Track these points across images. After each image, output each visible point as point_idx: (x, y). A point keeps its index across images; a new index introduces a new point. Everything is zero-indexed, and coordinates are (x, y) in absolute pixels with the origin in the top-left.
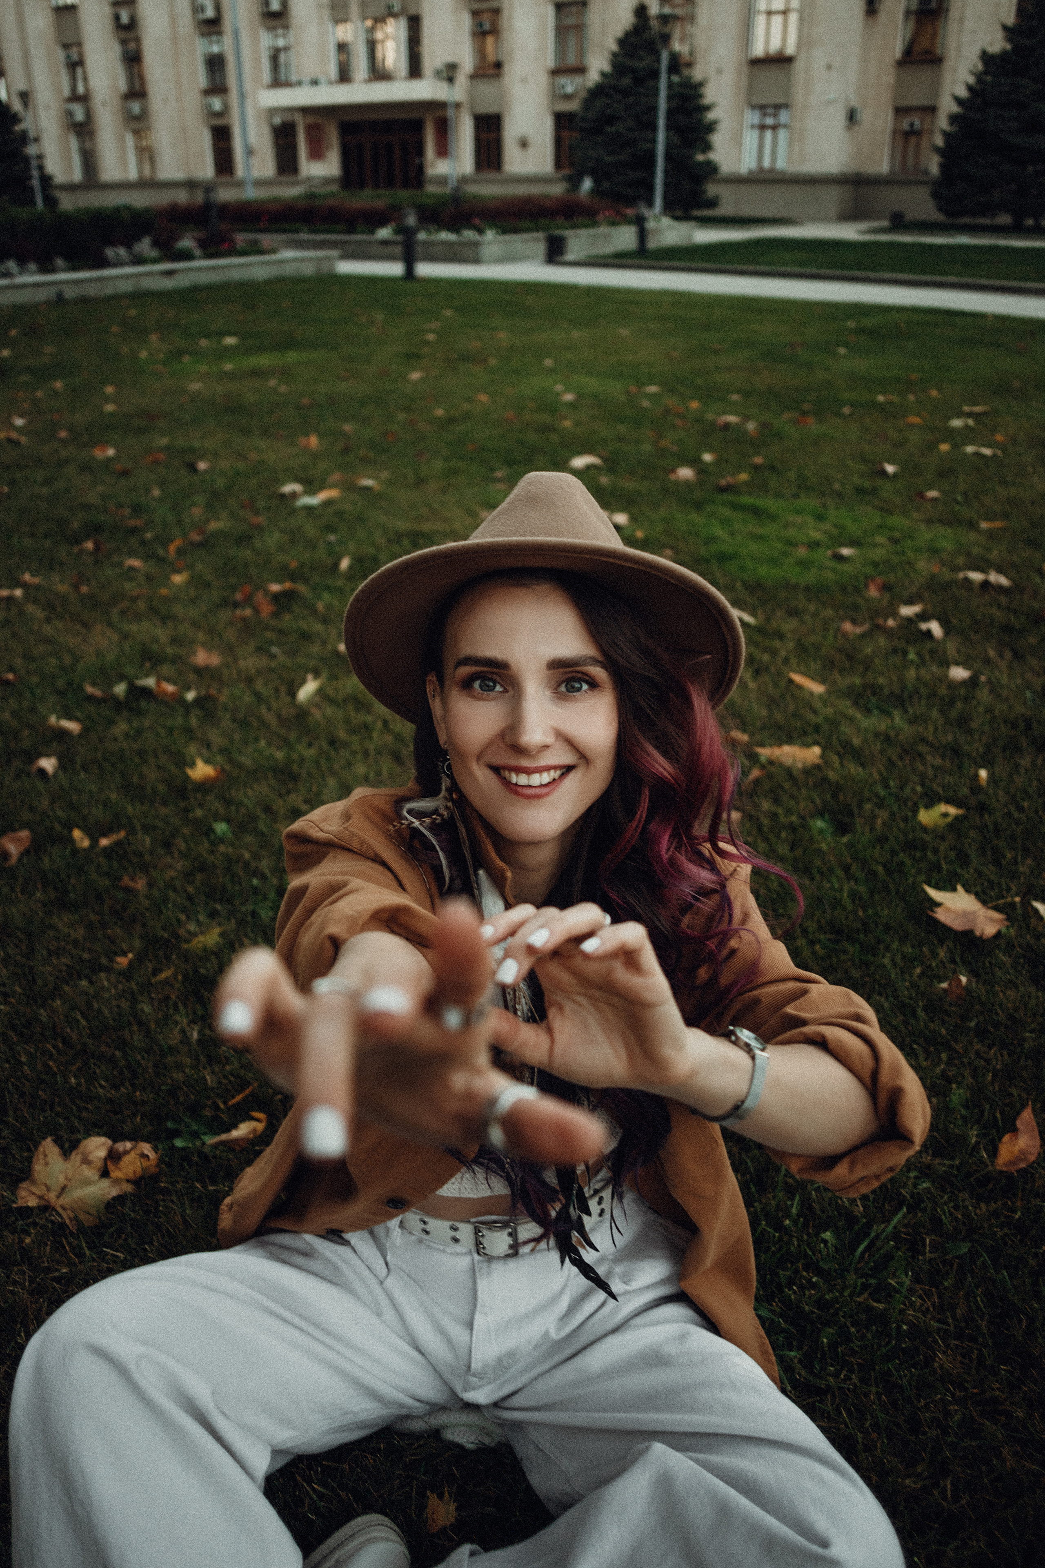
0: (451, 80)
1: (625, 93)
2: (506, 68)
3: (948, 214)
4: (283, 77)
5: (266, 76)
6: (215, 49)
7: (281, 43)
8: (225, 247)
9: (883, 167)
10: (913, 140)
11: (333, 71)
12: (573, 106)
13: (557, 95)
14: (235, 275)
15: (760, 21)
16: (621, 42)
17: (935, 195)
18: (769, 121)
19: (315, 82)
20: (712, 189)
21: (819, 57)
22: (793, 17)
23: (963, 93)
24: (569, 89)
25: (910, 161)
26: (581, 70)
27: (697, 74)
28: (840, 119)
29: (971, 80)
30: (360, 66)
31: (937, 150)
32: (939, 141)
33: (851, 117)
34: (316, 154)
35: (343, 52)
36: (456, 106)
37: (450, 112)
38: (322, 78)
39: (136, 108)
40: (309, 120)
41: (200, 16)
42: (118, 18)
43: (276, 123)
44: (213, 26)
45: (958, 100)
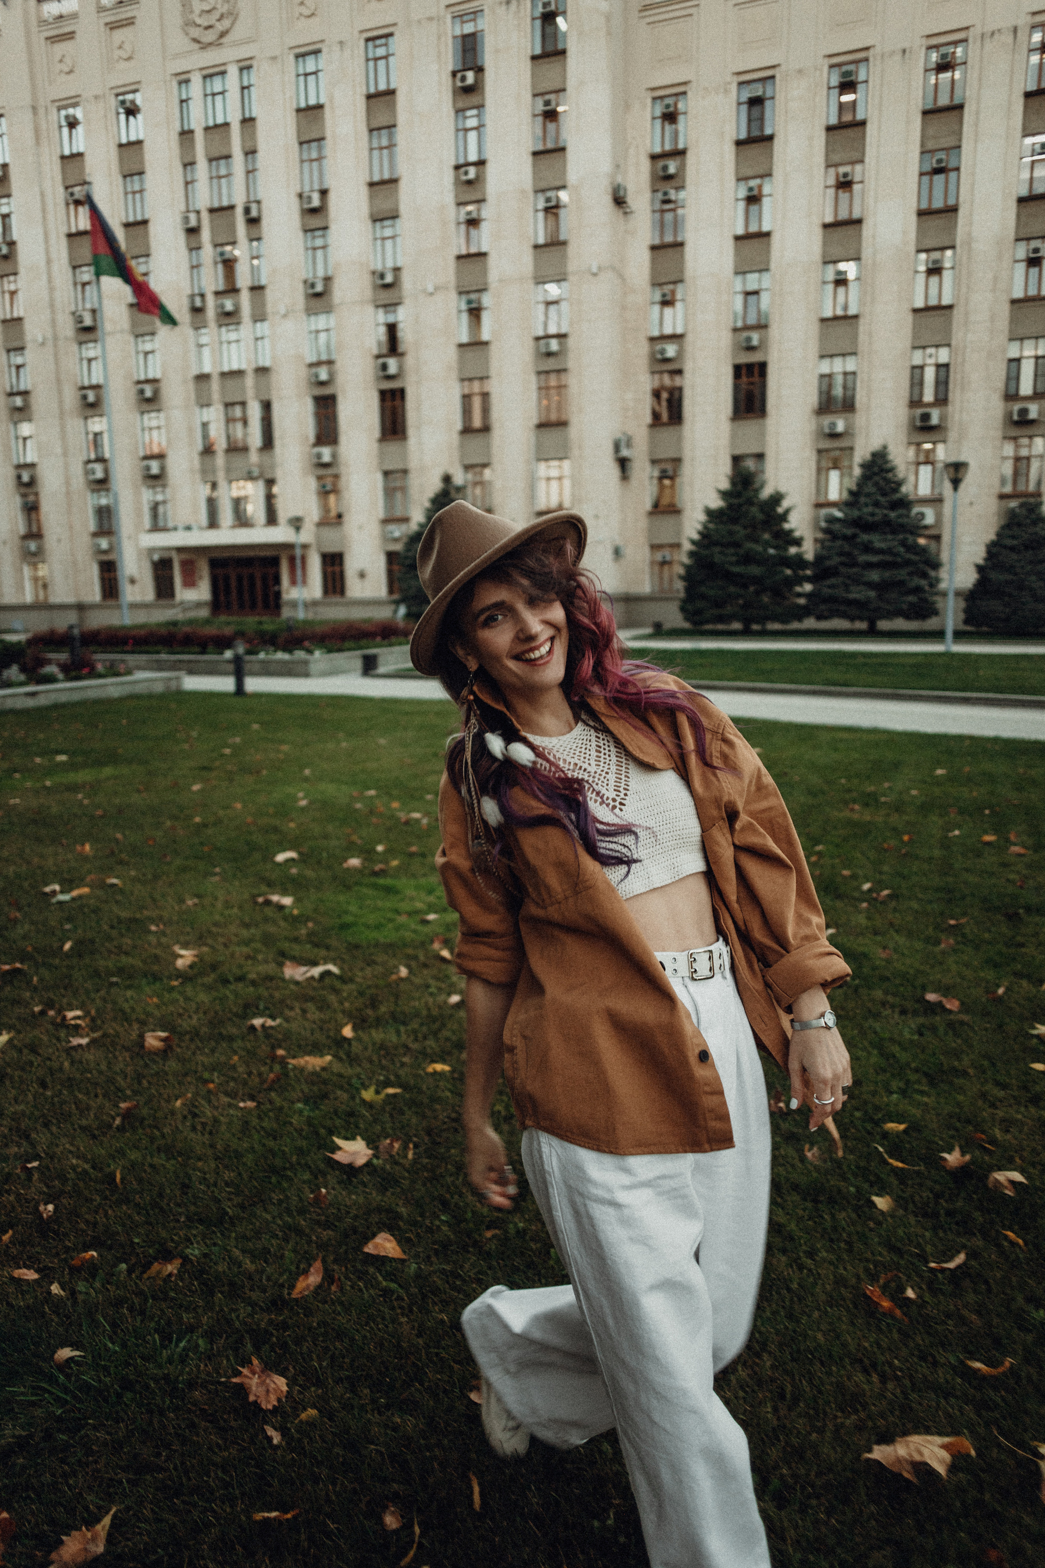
0: (298, 529)
2: (346, 518)
3: (695, 623)
4: (161, 524)
5: (147, 522)
6: (104, 501)
7: (159, 498)
8: (85, 671)
9: (646, 588)
10: (666, 568)
11: (204, 519)
12: (398, 547)
13: (387, 538)
14: (92, 694)
15: (542, 486)
16: (433, 500)
17: (683, 609)
19: (188, 528)
21: (588, 511)
22: (567, 483)
23: (696, 536)
24: (397, 534)
25: (666, 585)
26: (406, 520)
28: (609, 555)
29: (701, 528)
30: (226, 515)
31: (681, 577)
32: (681, 571)
33: (617, 553)
34: (190, 582)
35: (212, 504)
36: (305, 547)
37: (298, 552)
38: (194, 526)
39: (33, 546)
40: (184, 556)
41: (91, 477)
42: (19, 477)
43: (156, 557)
44: (102, 484)
45: (693, 542)
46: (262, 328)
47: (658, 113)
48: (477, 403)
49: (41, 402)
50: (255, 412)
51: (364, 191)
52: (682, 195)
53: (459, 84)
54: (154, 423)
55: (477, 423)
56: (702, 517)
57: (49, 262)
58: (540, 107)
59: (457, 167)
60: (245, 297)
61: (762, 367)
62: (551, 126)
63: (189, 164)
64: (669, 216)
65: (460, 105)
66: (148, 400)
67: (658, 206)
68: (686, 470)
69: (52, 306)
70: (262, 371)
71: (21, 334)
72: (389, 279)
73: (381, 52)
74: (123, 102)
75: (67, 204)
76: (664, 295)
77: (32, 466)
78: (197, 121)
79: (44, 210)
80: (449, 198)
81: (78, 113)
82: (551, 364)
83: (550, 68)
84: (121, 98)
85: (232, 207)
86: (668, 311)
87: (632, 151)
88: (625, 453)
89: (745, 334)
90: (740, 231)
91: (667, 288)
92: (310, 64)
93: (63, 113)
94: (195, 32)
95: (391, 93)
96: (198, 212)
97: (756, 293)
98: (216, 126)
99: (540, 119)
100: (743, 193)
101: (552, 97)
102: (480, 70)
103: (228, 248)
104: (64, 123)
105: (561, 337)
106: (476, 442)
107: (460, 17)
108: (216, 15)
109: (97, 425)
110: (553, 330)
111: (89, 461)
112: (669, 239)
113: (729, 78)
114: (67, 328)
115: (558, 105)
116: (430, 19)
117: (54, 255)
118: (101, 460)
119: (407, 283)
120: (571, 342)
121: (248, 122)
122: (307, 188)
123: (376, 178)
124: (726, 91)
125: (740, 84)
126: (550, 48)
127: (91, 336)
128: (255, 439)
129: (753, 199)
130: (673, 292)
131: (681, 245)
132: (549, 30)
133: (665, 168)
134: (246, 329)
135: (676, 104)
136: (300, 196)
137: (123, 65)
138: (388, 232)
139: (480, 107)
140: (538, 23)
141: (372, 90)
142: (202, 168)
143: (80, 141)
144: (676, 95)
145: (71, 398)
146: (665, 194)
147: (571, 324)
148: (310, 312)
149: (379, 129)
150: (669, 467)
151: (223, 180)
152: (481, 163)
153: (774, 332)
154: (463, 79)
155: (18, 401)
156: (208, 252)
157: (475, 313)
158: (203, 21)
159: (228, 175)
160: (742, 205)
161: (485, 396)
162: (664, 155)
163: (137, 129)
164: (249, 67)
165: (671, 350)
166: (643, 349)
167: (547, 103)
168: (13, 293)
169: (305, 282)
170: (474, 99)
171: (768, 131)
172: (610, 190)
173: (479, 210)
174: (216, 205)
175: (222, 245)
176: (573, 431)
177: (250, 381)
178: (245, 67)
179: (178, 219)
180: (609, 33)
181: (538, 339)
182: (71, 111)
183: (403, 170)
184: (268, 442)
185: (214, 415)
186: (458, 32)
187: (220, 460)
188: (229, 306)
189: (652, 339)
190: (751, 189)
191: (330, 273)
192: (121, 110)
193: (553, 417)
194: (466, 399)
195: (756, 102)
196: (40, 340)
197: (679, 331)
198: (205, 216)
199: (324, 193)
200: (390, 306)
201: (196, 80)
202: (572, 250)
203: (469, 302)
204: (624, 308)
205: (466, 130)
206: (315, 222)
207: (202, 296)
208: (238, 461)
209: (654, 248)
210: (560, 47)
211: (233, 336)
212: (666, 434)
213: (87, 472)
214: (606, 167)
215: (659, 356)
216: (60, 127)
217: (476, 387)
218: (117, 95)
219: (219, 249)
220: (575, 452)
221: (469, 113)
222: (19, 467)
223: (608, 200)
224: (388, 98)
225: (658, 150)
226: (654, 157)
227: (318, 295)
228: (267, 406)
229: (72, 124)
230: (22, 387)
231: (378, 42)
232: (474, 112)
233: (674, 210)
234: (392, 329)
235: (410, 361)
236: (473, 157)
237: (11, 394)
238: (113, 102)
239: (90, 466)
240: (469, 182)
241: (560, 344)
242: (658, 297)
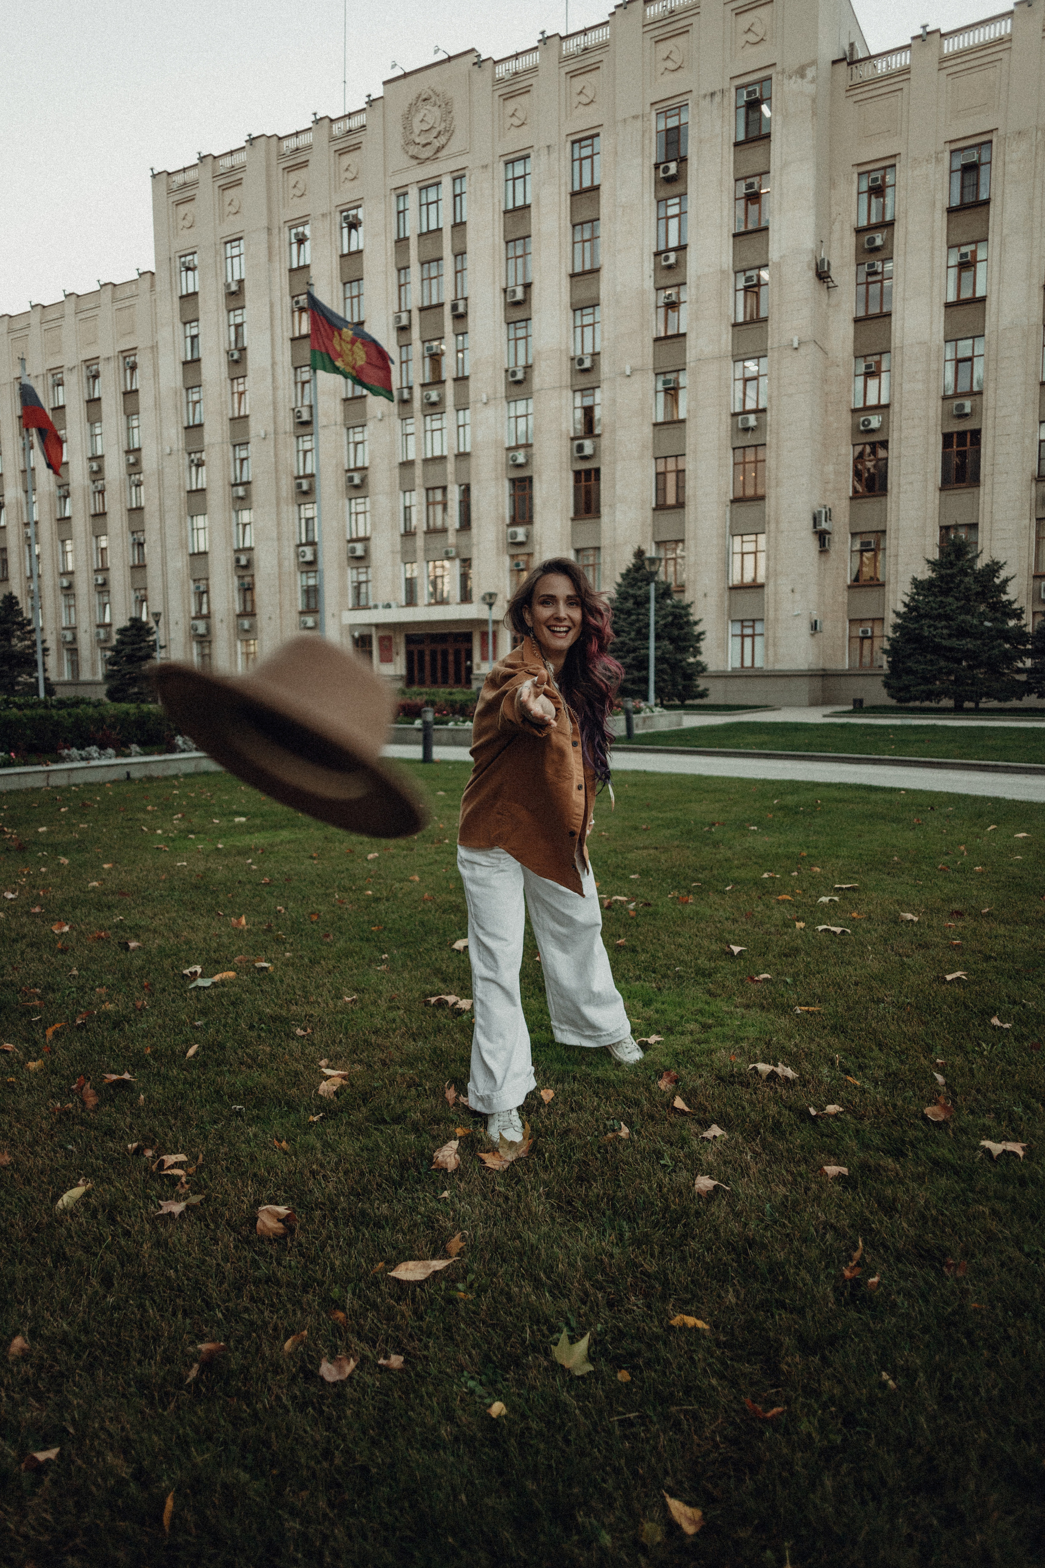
0: (491, 605)
1: (629, 613)
3: (899, 700)
4: (363, 602)
5: (350, 601)
6: (312, 582)
7: (363, 578)
9: (845, 664)
10: (867, 643)
11: (402, 597)
15: (736, 559)
16: (624, 576)
17: (886, 685)
18: (748, 631)
19: (388, 606)
20: (702, 683)
21: (784, 585)
22: (762, 557)
23: (902, 609)
25: (867, 660)
27: (687, 598)
28: (805, 629)
29: (907, 599)
30: (424, 594)
31: (885, 652)
32: (885, 645)
33: (814, 626)
34: (386, 658)
35: (410, 583)
36: (496, 622)
37: (490, 629)
38: (393, 604)
39: (246, 624)
40: (382, 633)
41: (301, 560)
42: (238, 560)
43: (356, 634)
44: (311, 566)
45: (898, 614)
46: (465, 417)
47: (864, 187)
48: (671, 479)
49: (261, 492)
50: (454, 495)
51: (566, 282)
52: (889, 266)
53: (662, 175)
54: (360, 508)
55: (671, 500)
56: (908, 588)
57: (274, 364)
58: (742, 190)
59: (657, 254)
60: (449, 387)
61: (976, 434)
62: (754, 209)
63: (403, 269)
64: (874, 289)
65: (662, 194)
66: (357, 487)
67: (862, 278)
68: (890, 542)
69: (275, 403)
70: (462, 456)
71: (246, 430)
72: (587, 364)
73: (586, 152)
74: (346, 217)
75: (293, 312)
76: (868, 367)
77: (251, 549)
78: (412, 229)
79: (272, 320)
80: (649, 284)
81: (307, 230)
82: (750, 439)
83: (754, 154)
84: (345, 214)
85: (441, 305)
86: (873, 383)
87: (837, 226)
88: (824, 525)
89: (957, 402)
90: (952, 298)
91: (872, 360)
92: (519, 170)
93: (294, 231)
94: (413, 150)
95: (595, 189)
96: (410, 311)
97: (970, 359)
98: (429, 232)
99: (742, 202)
100: (954, 260)
101: (756, 180)
102: (682, 160)
103: (435, 343)
104: (293, 240)
105: (760, 412)
106: (668, 518)
107: (664, 113)
108: (434, 133)
109: (309, 511)
110: (750, 405)
111: (301, 545)
112: (874, 310)
113: (941, 147)
114: (287, 423)
115: (760, 189)
116: (635, 117)
117: (279, 358)
118: (312, 543)
119: (605, 367)
120: (769, 417)
121: (459, 226)
122: (511, 283)
123: (578, 269)
124: (938, 160)
125: (952, 152)
126: (754, 134)
127: (308, 430)
128: (454, 520)
129: (967, 265)
130: (879, 363)
131: (889, 315)
132: (753, 116)
133: (872, 240)
134: (449, 418)
135: (884, 178)
136: (505, 291)
137: (349, 185)
138: (588, 320)
139: (683, 195)
140: (742, 111)
141: (577, 188)
142: (415, 270)
143: (307, 254)
144: (885, 168)
145: (287, 486)
146: (871, 266)
147: (770, 398)
148: (510, 399)
149: (582, 224)
150: (872, 539)
151: (434, 281)
152: (682, 248)
153: (989, 398)
154: (666, 169)
155: (241, 491)
156: (417, 348)
157: (672, 392)
158: (422, 140)
159: (439, 276)
160: (953, 272)
161: (680, 473)
162: (871, 228)
163: (358, 240)
164: (462, 177)
165: (875, 422)
166: (847, 420)
167: (750, 186)
168: (241, 394)
169: (507, 371)
170: (677, 189)
171: (983, 196)
172: (814, 266)
173: (678, 293)
174: (426, 304)
175: (430, 341)
176: (770, 504)
177: (450, 466)
178: (458, 177)
179: (391, 319)
180: (814, 114)
181: (735, 415)
182: (300, 229)
183: (604, 260)
184: (466, 523)
185: (417, 499)
186: (662, 127)
187: (420, 541)
188: (434, 397)
189: (854, 411)
190: (965, 255)
191: (530, 362)
192: (344, 225)
193: (750, 492)
194: (660, 476)
195: (970, 169)
196: (263, 435)
197: (883, 402)
198: (415, 314)
199: (527, 286)
200: (588, 390)
201: (413, 192)
202: (772, 325)
203: (665, 382)
204: (825, 381)
205: (668, 218)
206: (518, 314)
207: (410, 388)
208: (437, 542)
209: (857, 320)
210: (764, 131)
211: (436, 425)
212: (869, 506)
213: (297, 555)
214: (809, 243)
215: (862, 428)
216: (291, 244)
217: (671, 465)
218: (342, 212)
219: (427, 345)
220: (773, 526)
221: (670, 202)
222: (238, 551)
223: (812, 274)
224: (593, 193)
225: (864, 223)
226: (859, 231)
227: (518, 383)
228: (466, 491)
229: (301, 240)
230: (245, 479)
231: (584, 143)
232: (677, 200)
233: (881, 281)
234: (588, 412)
235: (605, 442)
236: (673, 243)
237: (235, 485)
238: (338, 218)
239: (301, 549)
240: (670, 267)
241: (757, 419)
242: (862, 369)
